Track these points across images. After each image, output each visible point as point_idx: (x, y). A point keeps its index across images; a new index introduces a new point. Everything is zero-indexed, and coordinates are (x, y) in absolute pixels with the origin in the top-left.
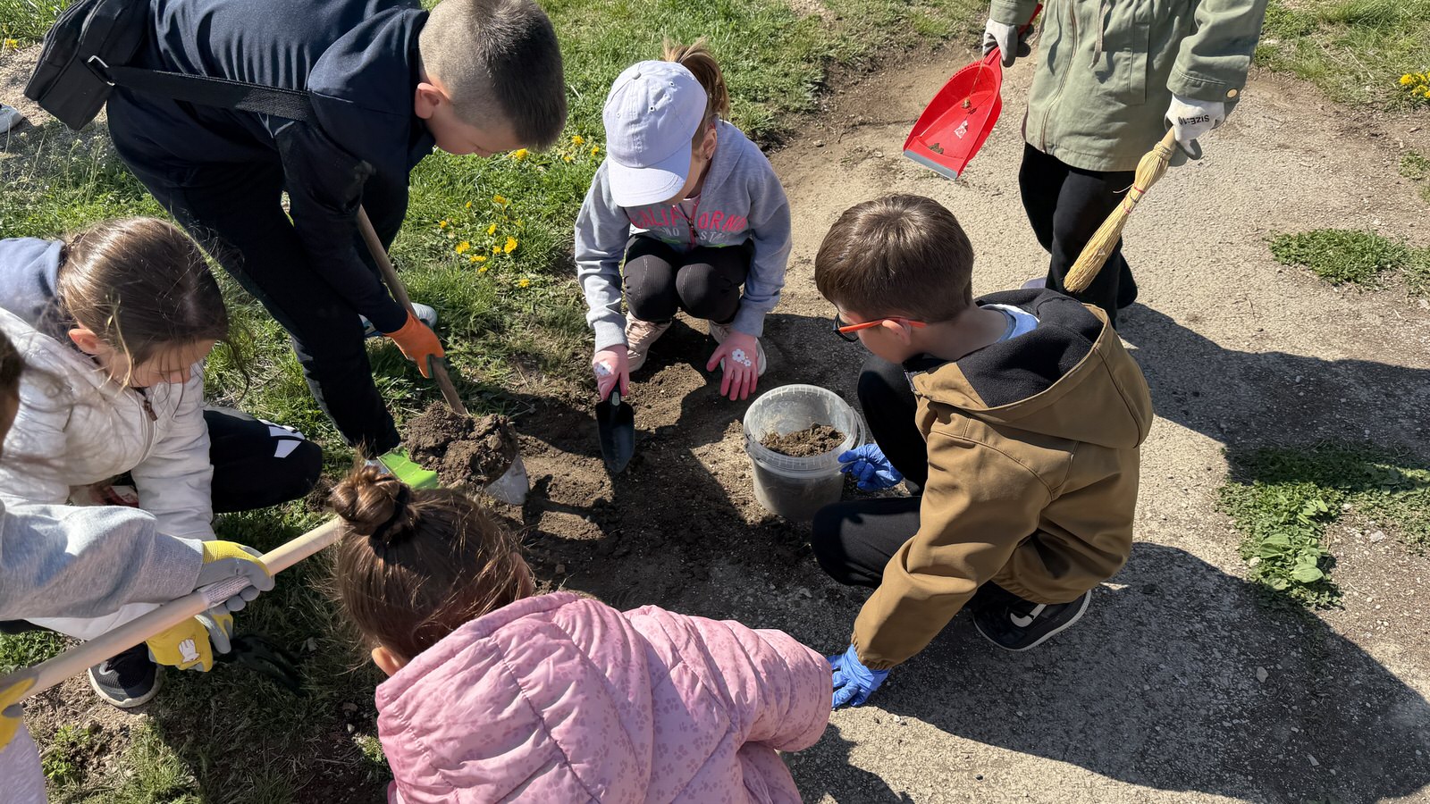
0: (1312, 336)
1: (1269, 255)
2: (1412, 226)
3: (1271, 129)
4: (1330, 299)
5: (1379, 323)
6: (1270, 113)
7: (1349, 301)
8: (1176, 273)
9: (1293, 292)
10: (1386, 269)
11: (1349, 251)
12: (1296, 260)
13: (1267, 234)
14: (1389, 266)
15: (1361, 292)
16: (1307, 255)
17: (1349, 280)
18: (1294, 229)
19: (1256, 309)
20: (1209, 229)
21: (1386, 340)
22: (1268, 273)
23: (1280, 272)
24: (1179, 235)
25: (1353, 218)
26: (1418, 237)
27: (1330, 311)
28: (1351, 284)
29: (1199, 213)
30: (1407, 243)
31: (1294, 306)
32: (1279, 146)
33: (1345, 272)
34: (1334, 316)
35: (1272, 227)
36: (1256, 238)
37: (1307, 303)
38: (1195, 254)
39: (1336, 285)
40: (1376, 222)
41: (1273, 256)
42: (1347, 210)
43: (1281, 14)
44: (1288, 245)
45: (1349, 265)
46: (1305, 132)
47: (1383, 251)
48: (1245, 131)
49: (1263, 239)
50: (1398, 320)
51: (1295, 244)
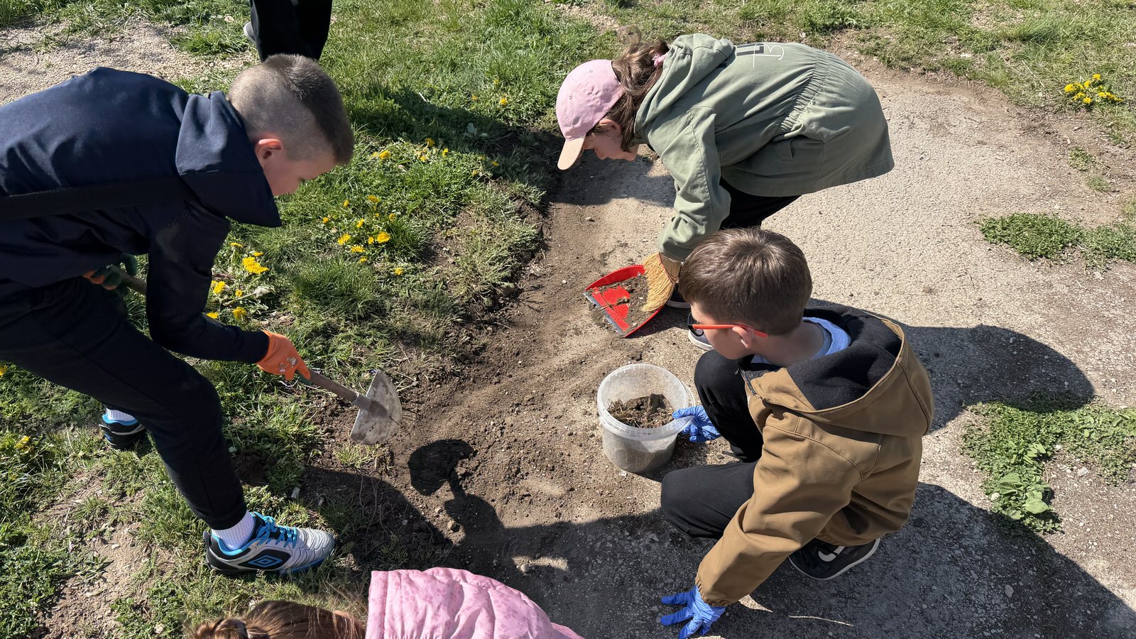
0: (1018, 303)
1: (980, 236)
2: (1083, 209)
3: (971, 129)
4: (1028, 272)
5: (1066, 292)
6: (969, 115)
7: (1042, 273)
8: (912, 252)
9: (1001, 266)
10: (1068, 247)
11: (1040, 233)
12: (1000, 240)
13: (977, 218)
14: (1070, 244)
15: (1051, 266)
16: (1009, 235)
17: (1041, 256)
18: (998, 213)
19: (975, 282)
20: (933, 215)
21: (1073, 306)
22: (981, 251)
23: (990, 250)
24: (911, 220)
25: (1039, 204)
26: (1088, 219)
27: (1029, 282)
28: (1043, 260)
29: (924, 200)
30: (1081, 224)
31: (1003, 279)
32: (979, 142)
33: (1038, 250)
34: (1033, 286)
35: (980, 212)
36: (969, 221)
37: (1012, 276)
38: (925, 235)
39: (1032, 260)
40: (1057, 207)
41: (983, 236)
42: (1034, 196)
43: (973, 33)
44: (994, 227)
45: (1041, 245)
46: (997, 130)
47: (1065, 233)
48: (952, 130)
49: (975, 222)
50: (1080, 289)
51: (999, 226)
